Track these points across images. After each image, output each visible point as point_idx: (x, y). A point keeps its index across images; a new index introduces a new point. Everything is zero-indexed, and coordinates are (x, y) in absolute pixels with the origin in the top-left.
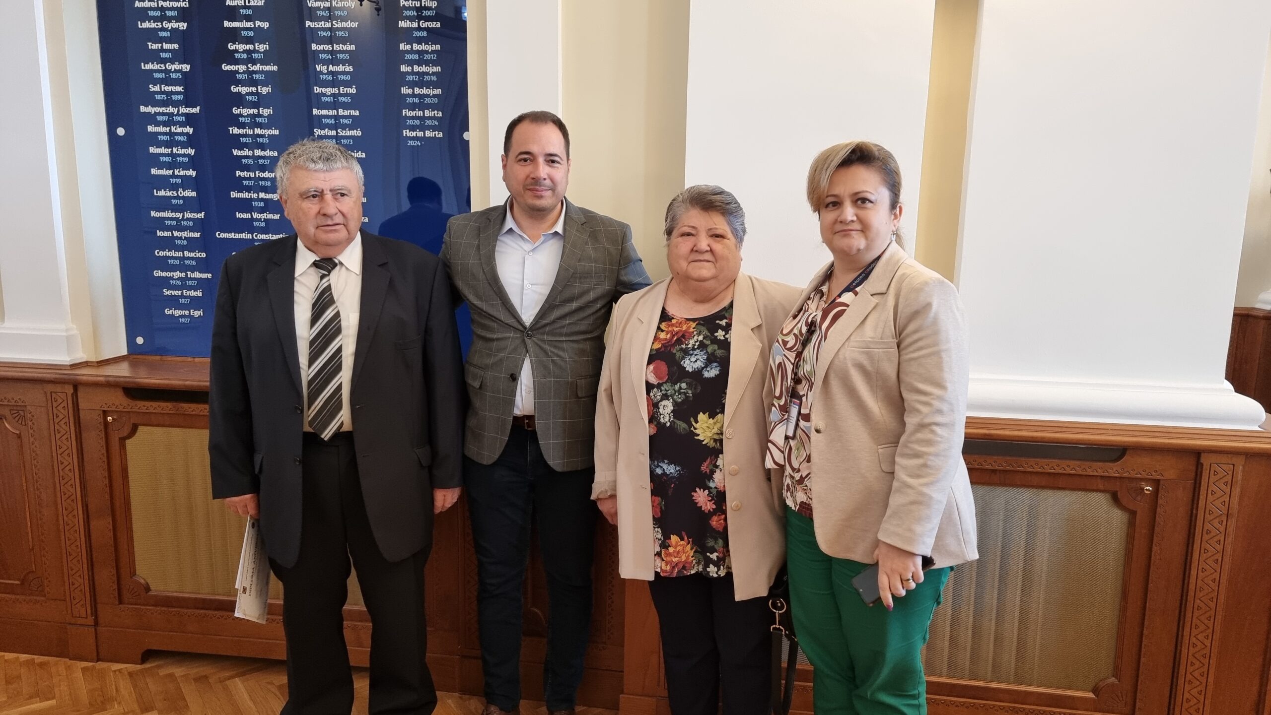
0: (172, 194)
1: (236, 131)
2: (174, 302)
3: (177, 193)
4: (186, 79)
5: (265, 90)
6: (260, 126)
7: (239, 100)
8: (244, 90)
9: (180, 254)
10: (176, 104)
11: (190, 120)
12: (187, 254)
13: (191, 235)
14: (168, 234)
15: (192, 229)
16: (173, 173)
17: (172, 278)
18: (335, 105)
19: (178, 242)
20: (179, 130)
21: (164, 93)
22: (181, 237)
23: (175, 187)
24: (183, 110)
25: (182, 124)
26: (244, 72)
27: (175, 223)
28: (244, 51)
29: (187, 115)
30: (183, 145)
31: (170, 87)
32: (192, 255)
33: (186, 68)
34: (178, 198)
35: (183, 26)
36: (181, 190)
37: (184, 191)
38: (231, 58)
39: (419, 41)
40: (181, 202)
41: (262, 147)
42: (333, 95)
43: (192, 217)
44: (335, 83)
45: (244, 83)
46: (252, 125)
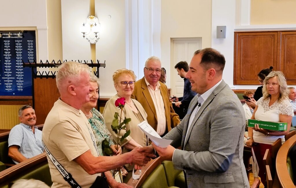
1: (5, 63)
5: (10, 58)
6: (9, 63)
18: (19, 60)
28: (7, 53)
44: (19, 57)
45: (7, 57)
46: (8, 63)
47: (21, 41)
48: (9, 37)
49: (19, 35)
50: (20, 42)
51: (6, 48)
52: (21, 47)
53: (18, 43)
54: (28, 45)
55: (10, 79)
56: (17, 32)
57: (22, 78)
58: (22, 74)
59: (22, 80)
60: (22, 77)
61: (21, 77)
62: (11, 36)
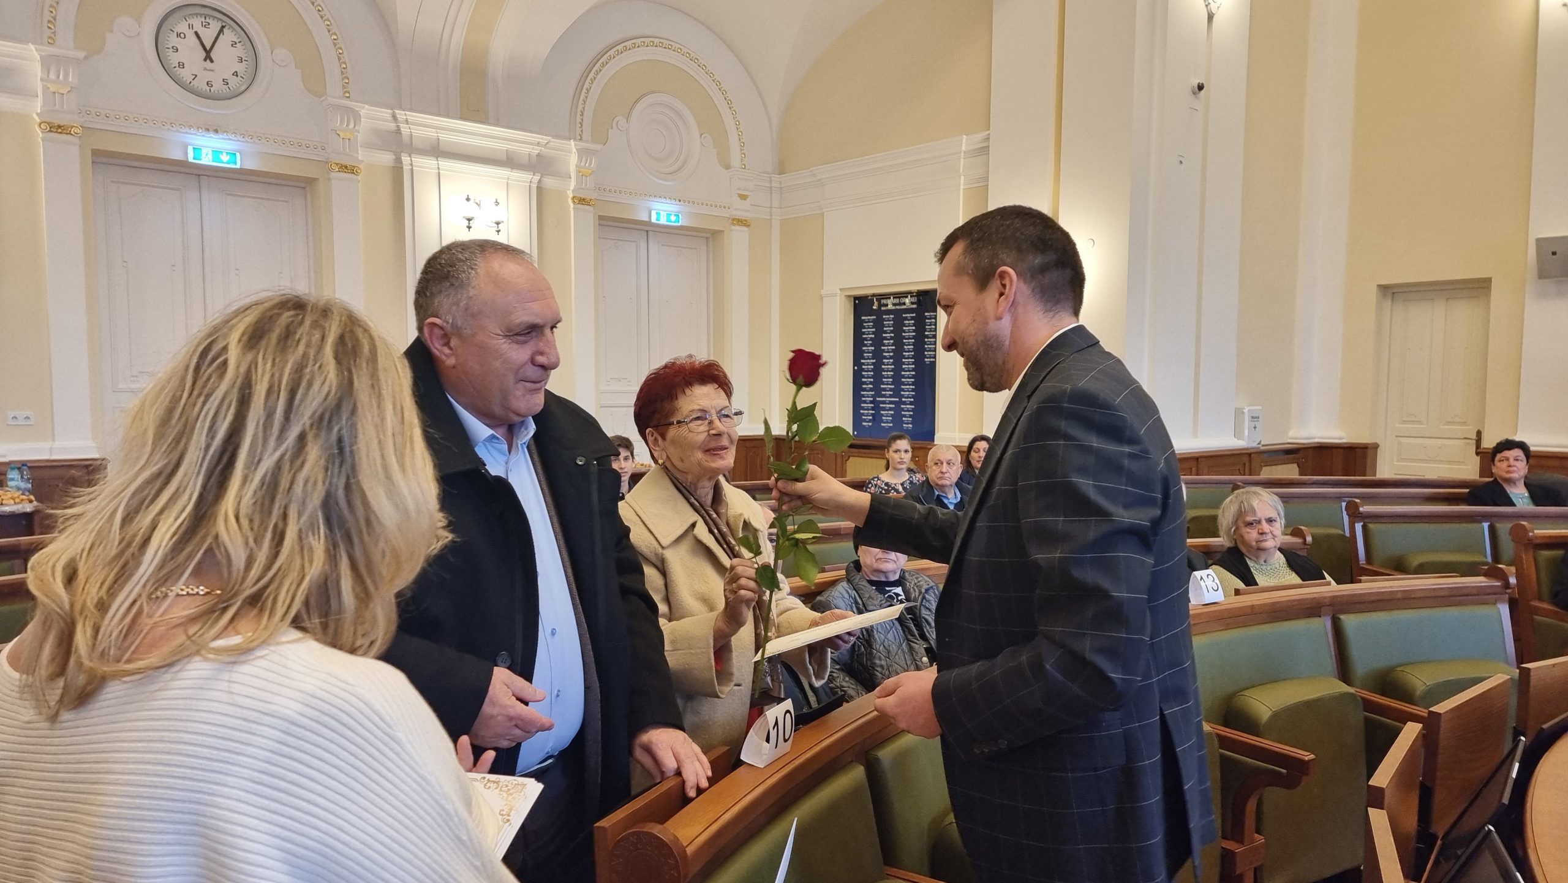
2: (865, 421)
4: (873, 352)
5: (892, 354)
6: (890, 365)
7: (885, 358)
10: (870, 359)
11: (873, 364)
13: (870, 399)
16: (868, 380)
18: (908, 358)
20: (870, 367)
21: (867, 356)
23: (867, 384)
24: (872, 361)
25: (871, 365)
30: (870, 371)
31: (869, 354)
33: (873, 348)
34: (867, 387)
35: (873, 336)
36: (869, 385)
39: (930, 338)
41: (890, 371)
43: (871, 393)
44: (909, 352)
45: (887, 352)
46: (888, 365)
47: (914, 315)
48: (890, 307)
49: (907, 301)
50: (912, 318)
51: (886, 332)
52: (914, 328)
53: (908, 320)
54: (925, 324)
55: (891, 403)
56: (904, 294)
57: (912, 400)
58: (913, 390)
59: (911, 403)
60: (913, 397)
61: (910, 398)
62: (894, 305)
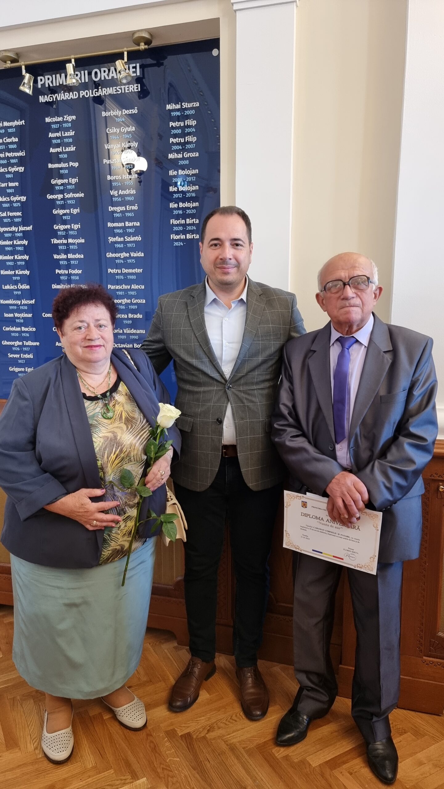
0: (14, 287)
1: (55, 241)
3: (17, 287)
4: (23, 207)
5: (75, 211)
6: (74, 237)
7: (58, 220)
8: (61, 212)
9: (18, 329)
11: (26, 235)
12: (24, 329)
13: (26, 315)
14: (11, 315)
15: (26, 312)
16: (15, 273)
17: (13, 346)
18: (123, 219)
19: (17, 321)
20: (19, 243)
21: (10, 217)
22: (20, 317)
24: (21, 228)
25: (21, 239)
26: (62, 199)
27: (16, 307)
28: (62, 185)
29: (23, 232)
30: (21, 253)
31: (13, 213)
32: (26, 329)
33: (23, 199)
34: (18, 290)
35: (21, 169)
36: (19, 284)
37: (22, 285)
38: (52, 190)
39: (183, 168)
40: (20, 293)
41: (73, 252)
42: (121, 212)
43: (27, 303)
44: (123, 203)
47: (135, 111)
51: (55, 158)
53: (118, 125)
58: (140, 294)
60: (140, 308)
